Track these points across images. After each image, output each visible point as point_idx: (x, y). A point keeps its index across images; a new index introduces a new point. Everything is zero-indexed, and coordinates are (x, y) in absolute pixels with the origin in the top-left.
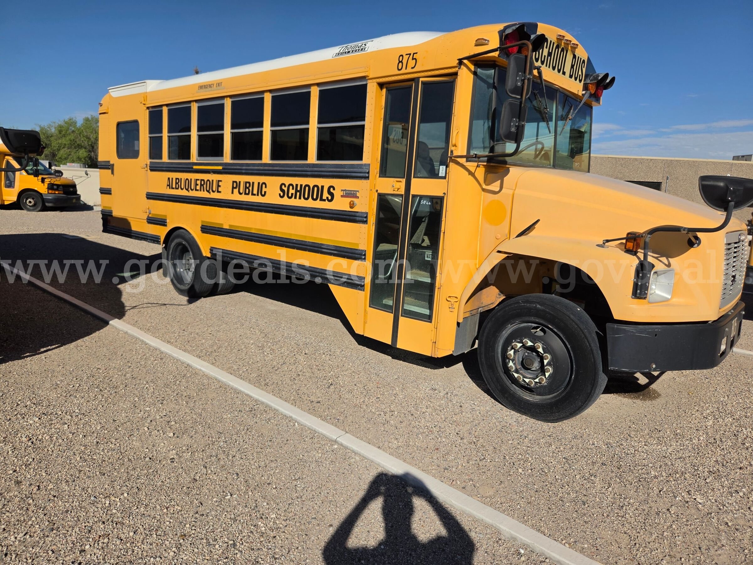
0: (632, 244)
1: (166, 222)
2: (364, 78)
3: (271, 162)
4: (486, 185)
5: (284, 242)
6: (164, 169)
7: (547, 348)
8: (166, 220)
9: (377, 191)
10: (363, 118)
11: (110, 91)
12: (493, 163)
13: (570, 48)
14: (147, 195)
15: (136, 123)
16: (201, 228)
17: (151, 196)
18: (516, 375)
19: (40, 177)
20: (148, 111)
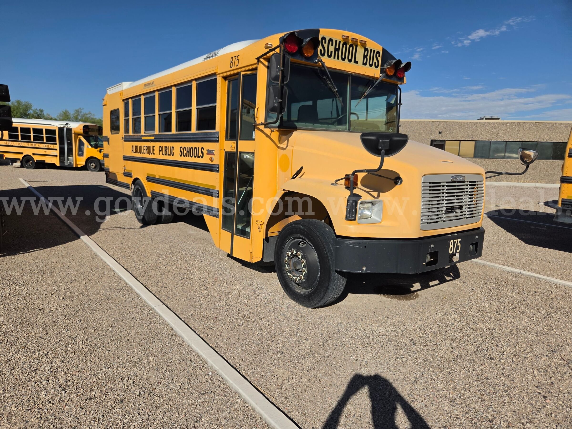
0: (348, 182)
1: (132, 175)
2: (214, 74)
3: (176, 133)
4: (281, 144)
5: (182, 186)
6: (130, 140)
7: (304, 255)
8: (132, 173)
9: (224, 150)
10: (215, 102)
11: (108, 90)
12: (283, 128)
13: (359, 44)
14: (123, 157)
15: (118, 110)
16: (147, 178)
17: (126, 158)
18: (289, 274)
19: (99, 149)
20: (123, 102)
